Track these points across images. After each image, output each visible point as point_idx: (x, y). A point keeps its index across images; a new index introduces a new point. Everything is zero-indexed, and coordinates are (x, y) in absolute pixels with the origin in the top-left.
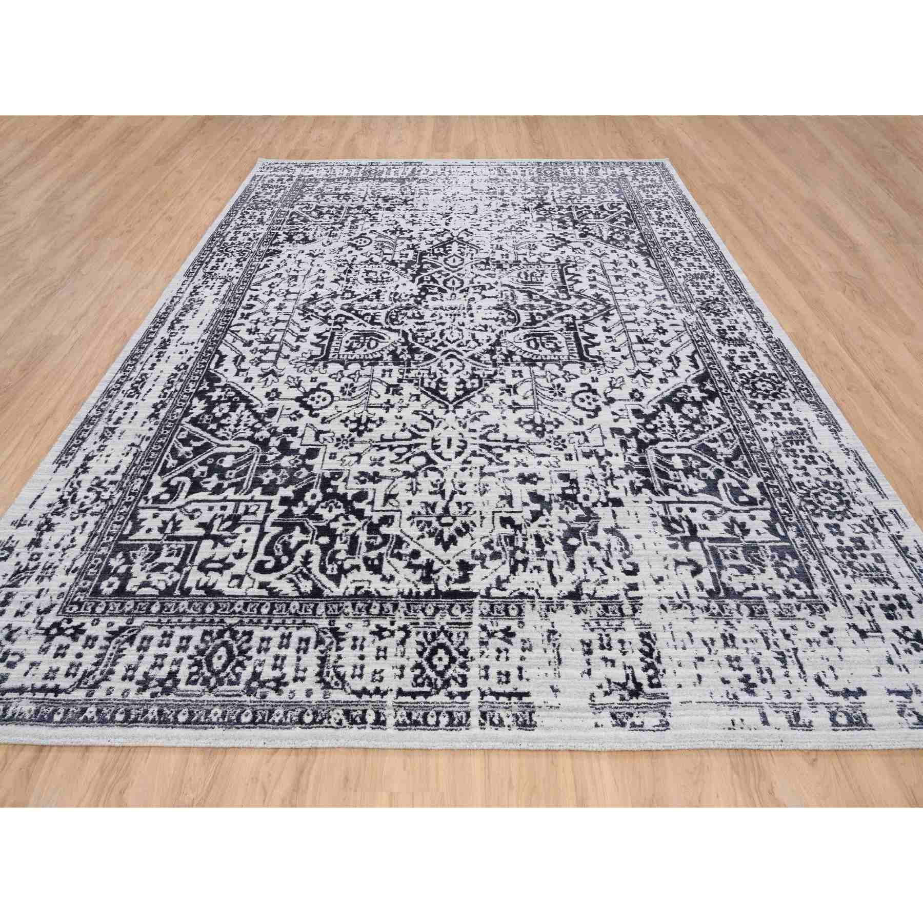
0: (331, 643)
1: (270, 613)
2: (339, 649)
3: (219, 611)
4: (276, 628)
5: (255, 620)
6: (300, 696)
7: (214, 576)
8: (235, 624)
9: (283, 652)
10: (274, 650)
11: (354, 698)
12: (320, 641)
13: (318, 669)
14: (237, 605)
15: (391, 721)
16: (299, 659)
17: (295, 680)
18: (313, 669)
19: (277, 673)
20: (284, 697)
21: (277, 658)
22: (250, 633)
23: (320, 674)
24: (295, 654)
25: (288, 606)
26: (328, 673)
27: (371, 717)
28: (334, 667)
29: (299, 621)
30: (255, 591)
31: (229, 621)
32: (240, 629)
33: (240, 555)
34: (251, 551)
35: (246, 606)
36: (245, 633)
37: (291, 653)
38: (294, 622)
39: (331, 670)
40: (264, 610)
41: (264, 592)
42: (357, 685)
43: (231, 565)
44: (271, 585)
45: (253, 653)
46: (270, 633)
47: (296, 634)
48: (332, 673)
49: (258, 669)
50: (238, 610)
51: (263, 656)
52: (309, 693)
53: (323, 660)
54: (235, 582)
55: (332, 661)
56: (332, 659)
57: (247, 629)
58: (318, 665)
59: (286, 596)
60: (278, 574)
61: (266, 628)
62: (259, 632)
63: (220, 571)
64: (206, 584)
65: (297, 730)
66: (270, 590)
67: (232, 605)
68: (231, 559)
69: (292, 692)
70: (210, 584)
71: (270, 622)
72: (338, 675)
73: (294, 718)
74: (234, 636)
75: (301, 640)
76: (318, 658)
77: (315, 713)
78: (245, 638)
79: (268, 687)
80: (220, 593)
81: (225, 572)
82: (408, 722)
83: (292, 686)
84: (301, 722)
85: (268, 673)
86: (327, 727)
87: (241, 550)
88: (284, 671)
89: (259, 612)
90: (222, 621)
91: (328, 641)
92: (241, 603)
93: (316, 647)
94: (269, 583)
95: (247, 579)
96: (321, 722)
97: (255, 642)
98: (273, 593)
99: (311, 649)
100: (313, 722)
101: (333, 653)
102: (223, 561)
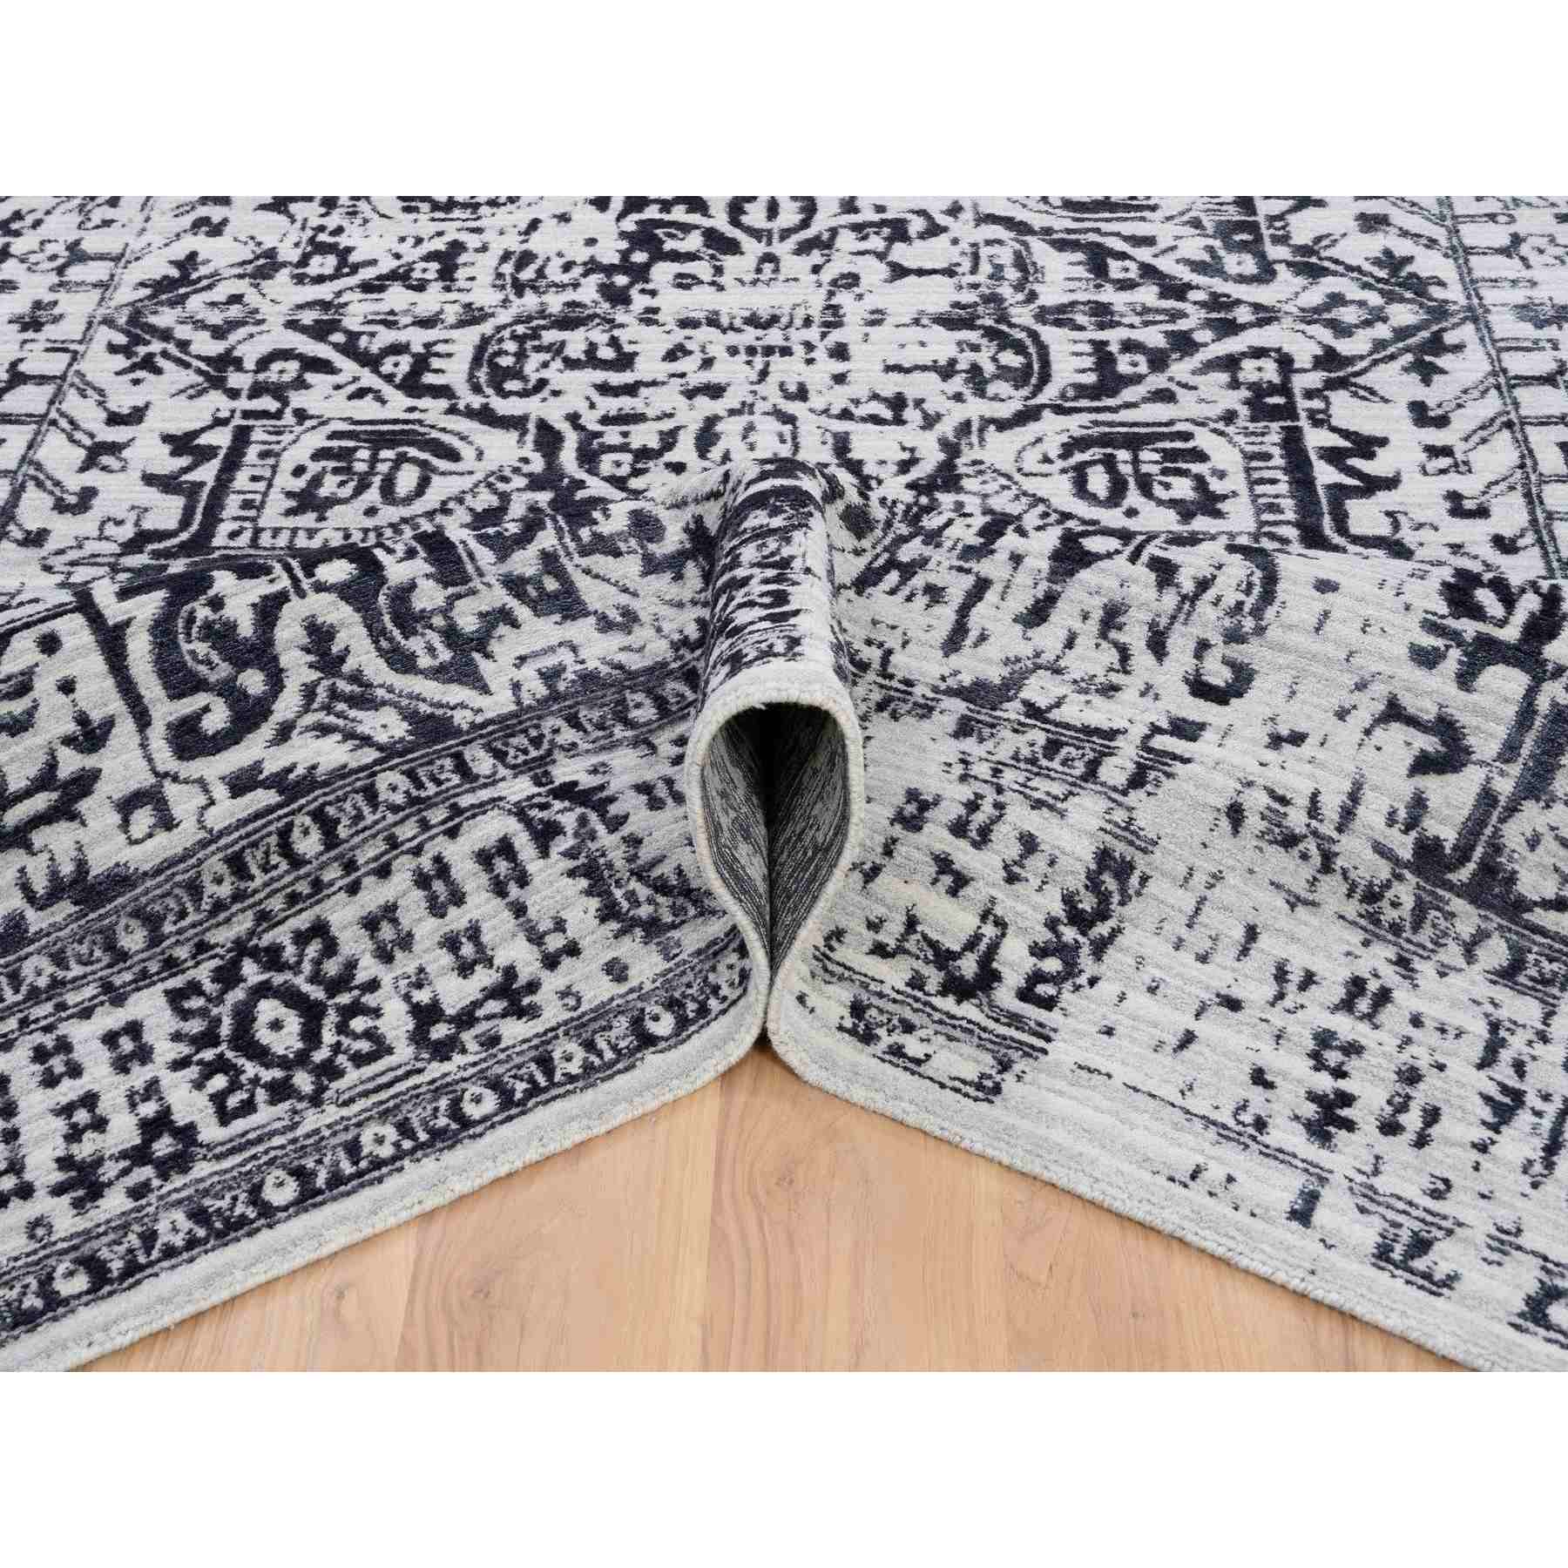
0: (583, 821)
1: (330, 839)
2: (614, 824)
3: (168, 928)
4: (384, 872)
5: (303, 888)
6: (597, 990)
7: (59, 840)
8: (252, 933)
9: (457, 919)
10: (427, 930)
12: (545, 835)
13: (594, 903)
14: (206, 879)
16: (519, 910)
17: (551, 962)
18: (581, 915)
19: (484, 978)
20: (553, 1013)
21: (451, 943)
22: (319, 929)
23: (608, 912)
24: (498, 903)
25: (371, 794)
26: (631, 896)
28: (639, 874)
29: (437, 815)
30: (227, 811)
31: (223, 936)
32: (281, 936)
33: (91, 736)
34: (116, 705)
35: (237, 865)
36: (301, 939)
37: (481, 906)
38: (425, 825)
39: (634, 885)
40: (309, 844)
41: (264, 798)
43: (84, 783)
44: (270, 768)
45: (368, 968)
46: (374, 895)
47: (459, 854)
48: (643, 892)
49: (422, 996)
50: (225, 891)
51: (405, 964)
52: (616, 971)
53: (593, 874)
54: (143, 819)
55: (619, 864)
56: (617, 856)
57: (302, 921)
58: (589, 893)
59: (341, 773)
60: (267, 731)
61: (353, 889)
62: (342, 914)
63: (64, 811)
64: (54, 875)
65: (652, 1061)
66: (278, 781)
67: (194, 889)
68: (70, 763)
69: (565, 994)
70: (67, 869)
71: (350, 866)
72: (661, 887)
73: (622, 1044)
74: (272, 958)
75: (484, 858)
76: (572, 873)
77: (673, 1005)
78: (313, 949)
79: (488, 1018)
80: (121, 880)
81: (83, 806)
83: (552, 982)
84: (647, 1040)
85: (454, 992)
86: (724, 1012)
87: (82, 720)
88: (501, 960)
89: (296, 861)
90: (202, 947)
91: (569, 821)
92: (215, 864)
93: (544, 853)
94: (257, 767)
95: (170, 789)
96: (703, 1010)
97: (353, 942)
98: (291, 786)
99: (534, 866)
100: (682, 1023)
101: (607, 840)
102: (46, 779)
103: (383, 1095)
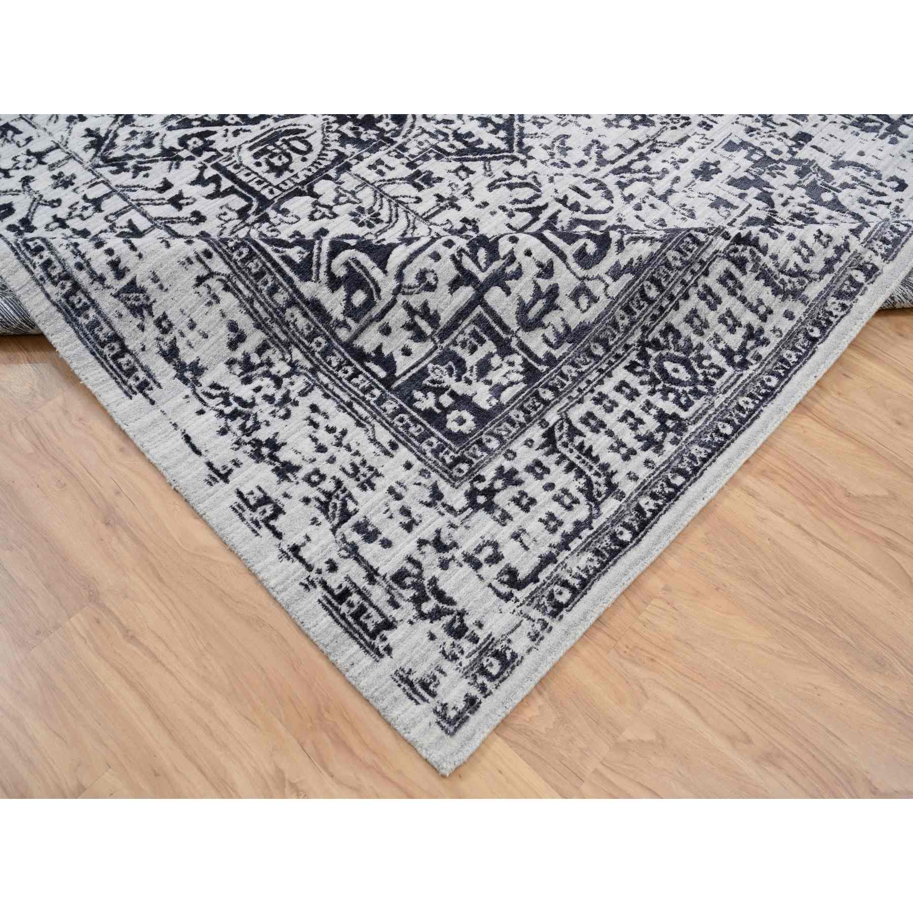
0: (752, 252)
1: (660, 288)
2: (764, 251)
3: (611, 343)
4: (686, 297)
5: (656, 312)
6: (786, 326)
7: (553, 319)
8: (642, 336)
9: (722, 309)
10: (712, 317)
11: (828, 278)
12: (741, 264)
13: (769, 289)
14: (618, 318)
15: (877, 261)
16: (743, 300)
17: (764, 318)
18: (767, 294)
19: (741, 332)
20: (774, 340)
21: (722, 320)
22: (670, 328)
23: (776, 292)
24: (733, 298)
25: (668, 265)
26: (782, 281)
27: (860, 277)
28: (782, 272)
29: (697, 267)
30: (616, 288)
31: (633, 340)
32: (655, 334)
33: (547, 270)
34: (551, 255)
35: (628, 310)
36: (664, 333)
37: (729, 302)
38: (693, 272)
39: (782, 276)
40: (653, 293)
41: (627, 278)
42: (817, 264)
43: (554, 291)
44: (624, 263)
45: (696, 340)
46: (686, 307)
47: (711, 281)
48: (786, 278)
49: (721, 346)
50: (626, 322)
51: (708, 333)
52: (789, 315)
53: (765, 276)
54: (584, 301)
55: (773, 269)
56: (771, 265)
57: (661, 326)
58: (766, 285)
59: (652, 257)
60: (613, 247)
61: (677, 307)
62: (676, 319)
63: (551, 306)
64: (557, 333)
65: (821, 348)
66: (629, 268)
67: (615, 325)
68: (545, 284)
69: (774, 331)
70: (561, 330)
71: (672, 298)
72: (791, 274)
73: (806, 344)
74: (656, 345)
75: (722, 281)
76: (757, 278)
77: (815, 324)
78: (670, 337)
79: (752, 348)
80: (584, 328)
81: (558, 301)
82: (890, 246)
83: (768, 327)
84: (814, 340)
85: (734, 341)
86: (838, 321)
87: (540, 265)
88: (744, 323)
89: (650, 301)
90: (627, 347)
91: (746, 254)
92: (620, 312)
93: (745, 273)
94: (617, 264)
95: (589, 284)
96: (829, 322)
97: (686, 331)
98: (632, 268)
99: (742, 279)
100: (823, 329)
101: (766, 260)
102: (538, 294)
103: (735, 386)
